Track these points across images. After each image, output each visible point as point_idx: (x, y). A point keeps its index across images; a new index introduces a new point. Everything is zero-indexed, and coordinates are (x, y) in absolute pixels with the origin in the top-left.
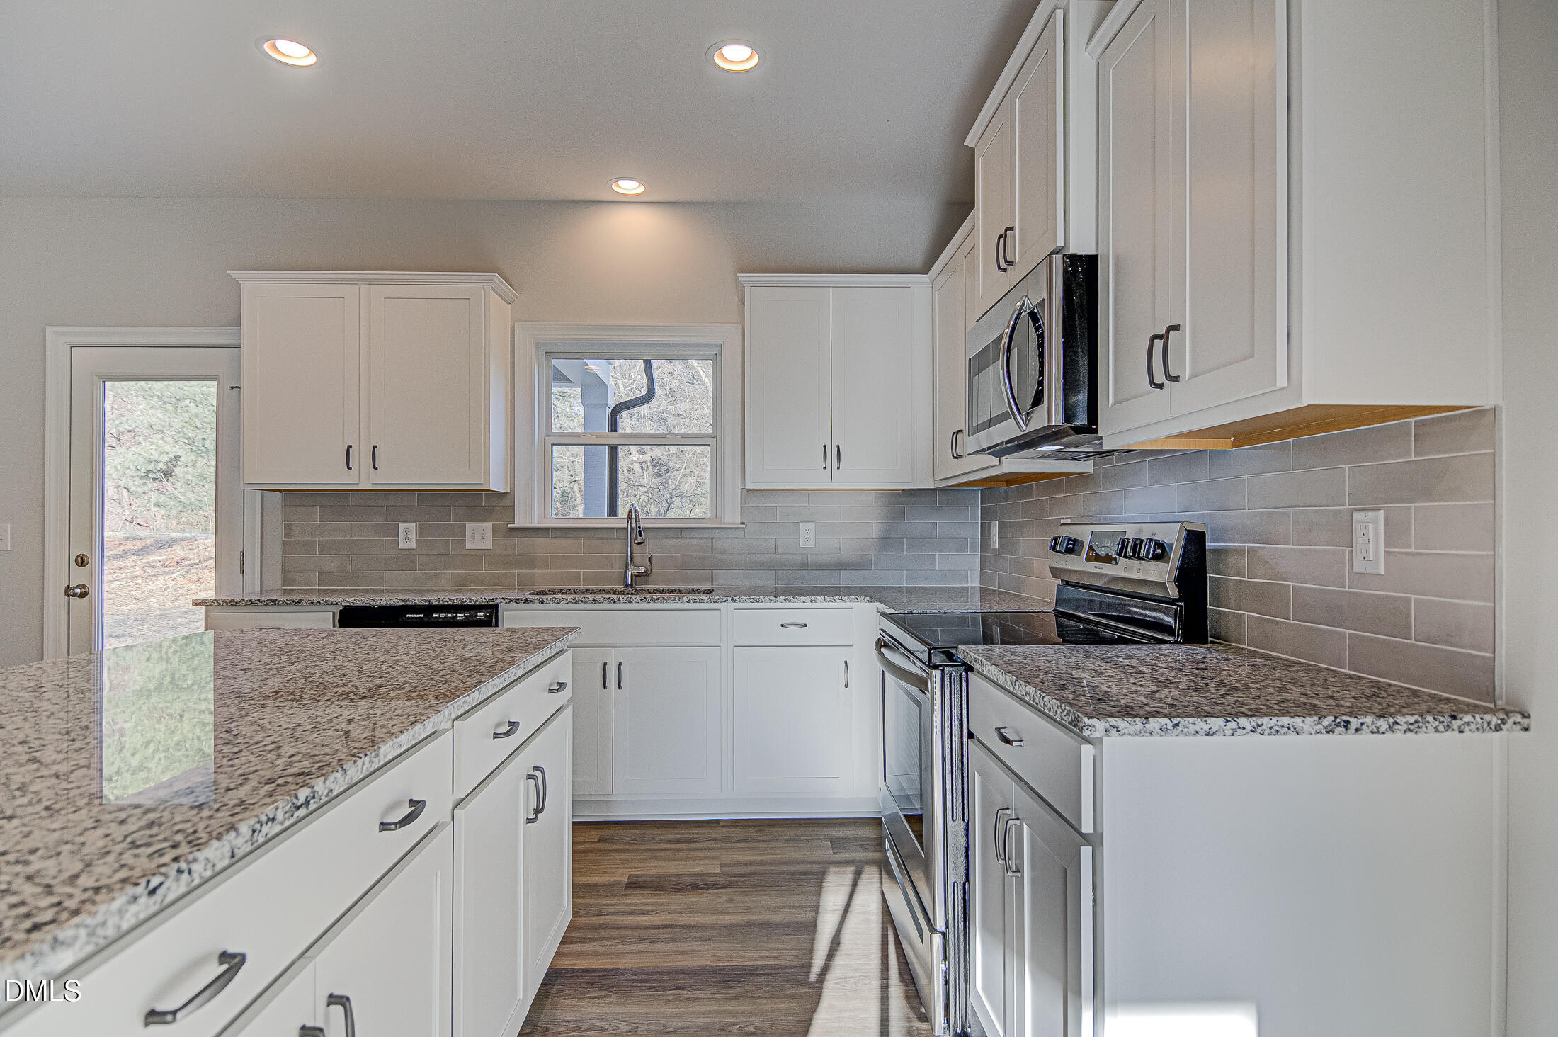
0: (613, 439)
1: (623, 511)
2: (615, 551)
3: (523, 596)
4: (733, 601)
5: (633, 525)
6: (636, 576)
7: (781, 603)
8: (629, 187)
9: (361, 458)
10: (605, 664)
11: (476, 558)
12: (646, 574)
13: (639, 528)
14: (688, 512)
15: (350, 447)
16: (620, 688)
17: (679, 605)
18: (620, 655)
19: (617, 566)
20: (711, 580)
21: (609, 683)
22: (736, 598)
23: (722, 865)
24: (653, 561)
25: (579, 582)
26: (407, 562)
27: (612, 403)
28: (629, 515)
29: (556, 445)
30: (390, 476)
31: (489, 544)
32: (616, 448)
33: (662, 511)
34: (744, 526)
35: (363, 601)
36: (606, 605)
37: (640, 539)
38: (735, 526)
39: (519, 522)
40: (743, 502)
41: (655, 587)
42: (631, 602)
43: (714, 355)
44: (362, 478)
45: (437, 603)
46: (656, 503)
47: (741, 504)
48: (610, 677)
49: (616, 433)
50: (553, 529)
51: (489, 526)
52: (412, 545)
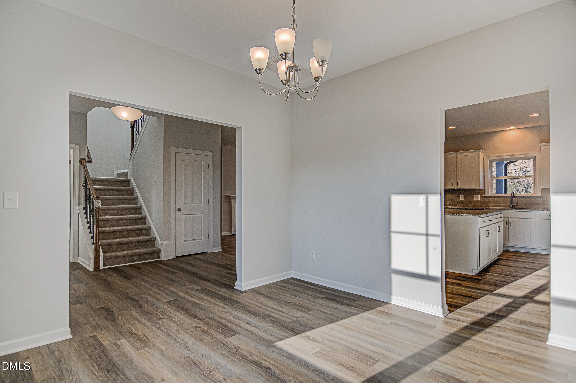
0: (505, 178)
1: (509, 192)
2: (508, 200)
4: (537, 210)
5: (513, 195)
6: (513, 205)
9: (455, 184)
10: (507, 221)
11: (476, 202)
12: (516, 204)
15: (453, 182)
16: (510, 225)
17: (524, 211)
18: (510, 220)
19: (509, 203)
20: (533, 207)
21: (508, 224)
22: (538, 210)
24: (518, 202)
26: (462, 202)
28: (511, 193)
29: (494, 179)
30: (461, 187)
31: (479, 199)
32: (507, 179)
34: (542, 195)
36: (507, 210)
37: (514, 198)
38: (540, 195)
39: (486, 195)
40: (542, 190)
41: (519, 208)
42: (513, 210)
43: (534, 158)
44: (455, 187)
49: (507, 176)
50: (494, 196)
51: (479, 196)
52: (463, 199)
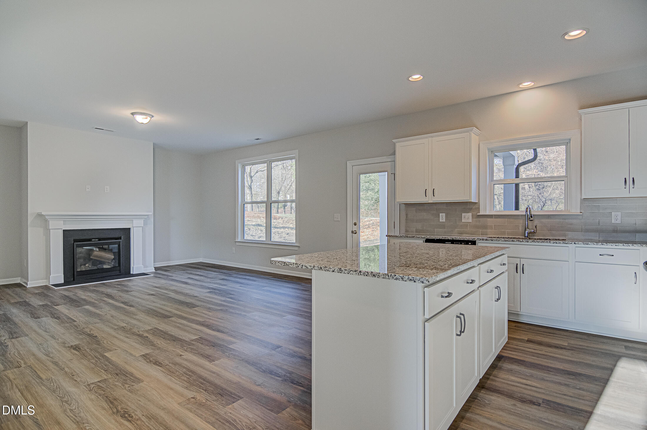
0: (517, 181)
1: (523, 208)
2: (521, 223)
3: (485, 238)
4: (575, 243)
5: (528, 213)
6: (529, 233)
7: (600, 245)
8: (526, 84)
9: (430, 193)
10: (517, 264)
11: (466, 225)
12: (534, 232)
13: (531, 214)
14: (555, 207)
15: (426, 189)
16: (523, 273)
17: (549, 244)
18: (523, 261)
19: (521, 229)
20: (565, 236)
21: (519, 271)
22: (577, 243)
23: (568, 344)
24: (537, 227)
25: (505, 234)
26: (443, 226)
27: (517, 163)
28: (526, 210)
29: (495, 184)
30: (438, 199)
31: (470, 220)
32: (519, 184)
33: (541, 207)
34: (582, 214)
35: (432, 238)
36: (518, 243)
37: (531, 219)
38: (577, 214)
39: (481, 213)
40: (581, 203)
41: (538, 238)
42: (528, 242)
43: (567, 143)
44: (430, 199)
45: (455, 239)
46: (537, 203)
47: (580, 204)
48: (519, 269)
49: (518, 177)
50: (495, 215)
51: (470, 214)
52: (444, 220)
